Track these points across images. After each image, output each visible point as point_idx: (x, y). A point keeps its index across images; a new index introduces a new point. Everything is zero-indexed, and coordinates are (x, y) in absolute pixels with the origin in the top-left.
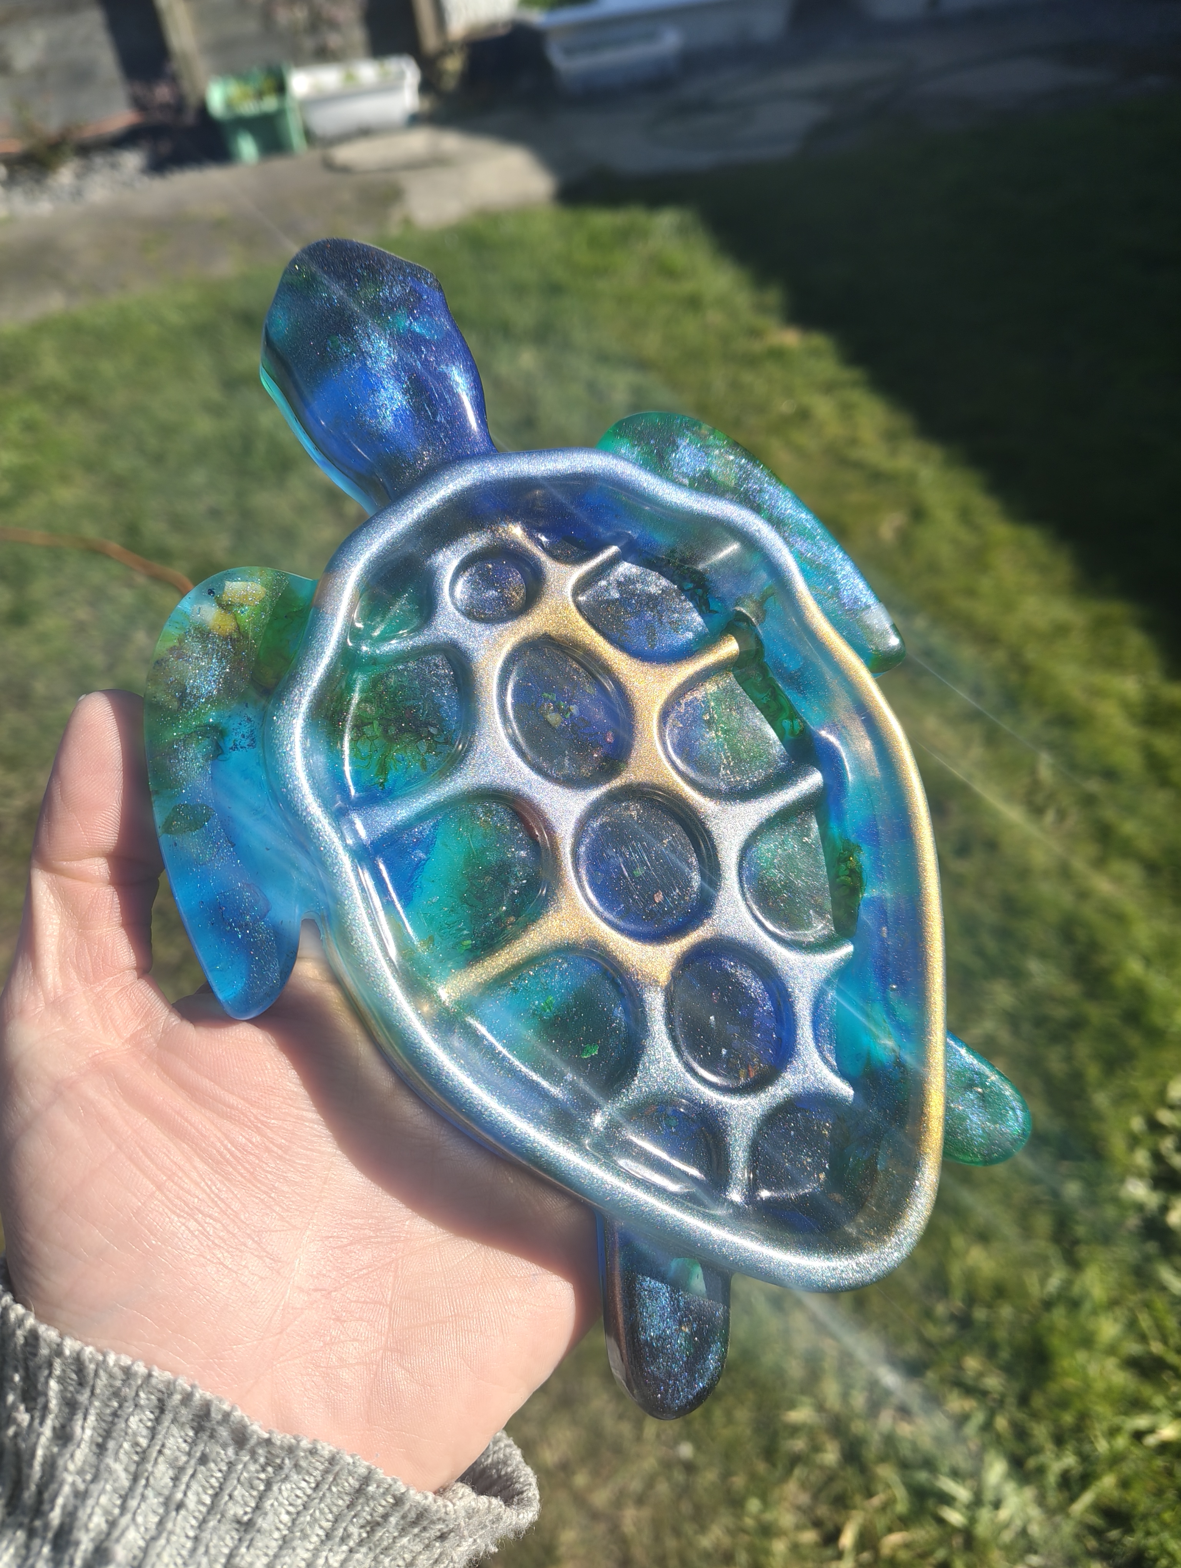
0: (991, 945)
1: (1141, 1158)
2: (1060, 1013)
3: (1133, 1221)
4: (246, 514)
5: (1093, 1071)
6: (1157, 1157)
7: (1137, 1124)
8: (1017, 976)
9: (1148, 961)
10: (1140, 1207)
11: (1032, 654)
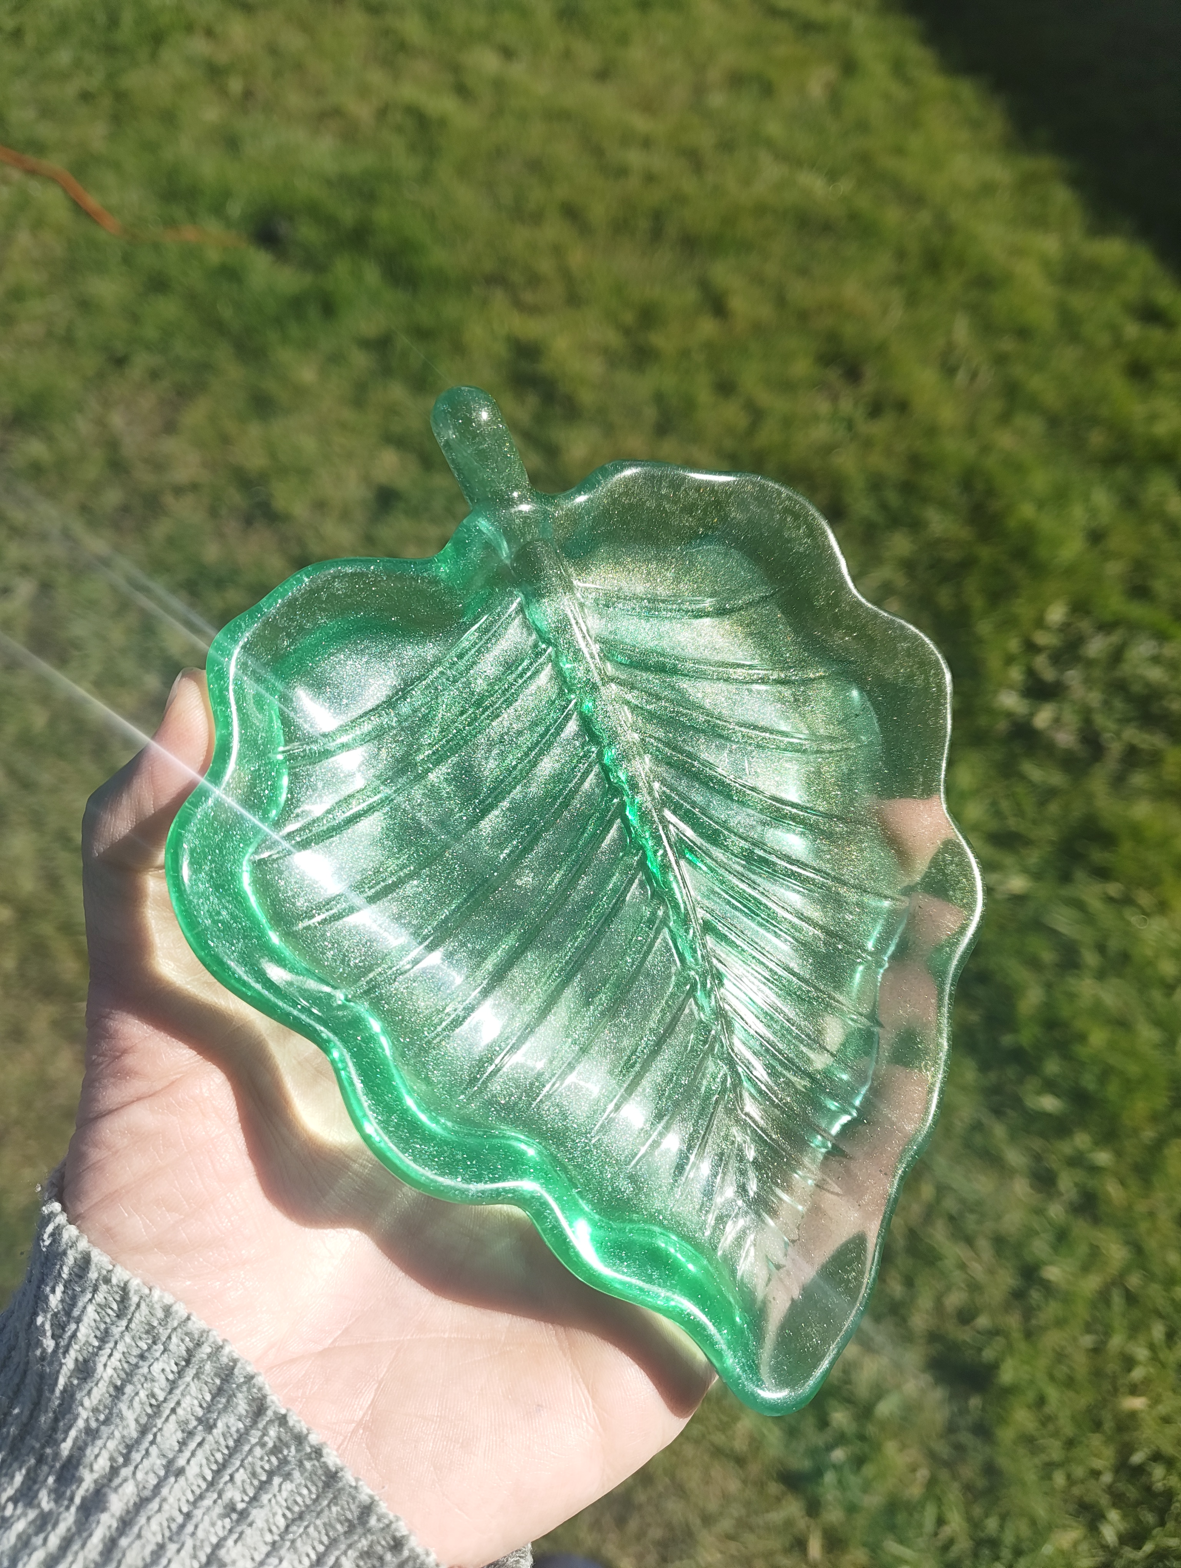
0: (893, 498)
1: (1016, 674)
2: (952, 555)
3: (1002, 726)
4: (120, 96)
5: (978, 603)
6: (1031, 673)
7: (1014, 645)
8: (916, 525)
9: (1041, 505)
10: (1009, 715)
11: (958, 213)
